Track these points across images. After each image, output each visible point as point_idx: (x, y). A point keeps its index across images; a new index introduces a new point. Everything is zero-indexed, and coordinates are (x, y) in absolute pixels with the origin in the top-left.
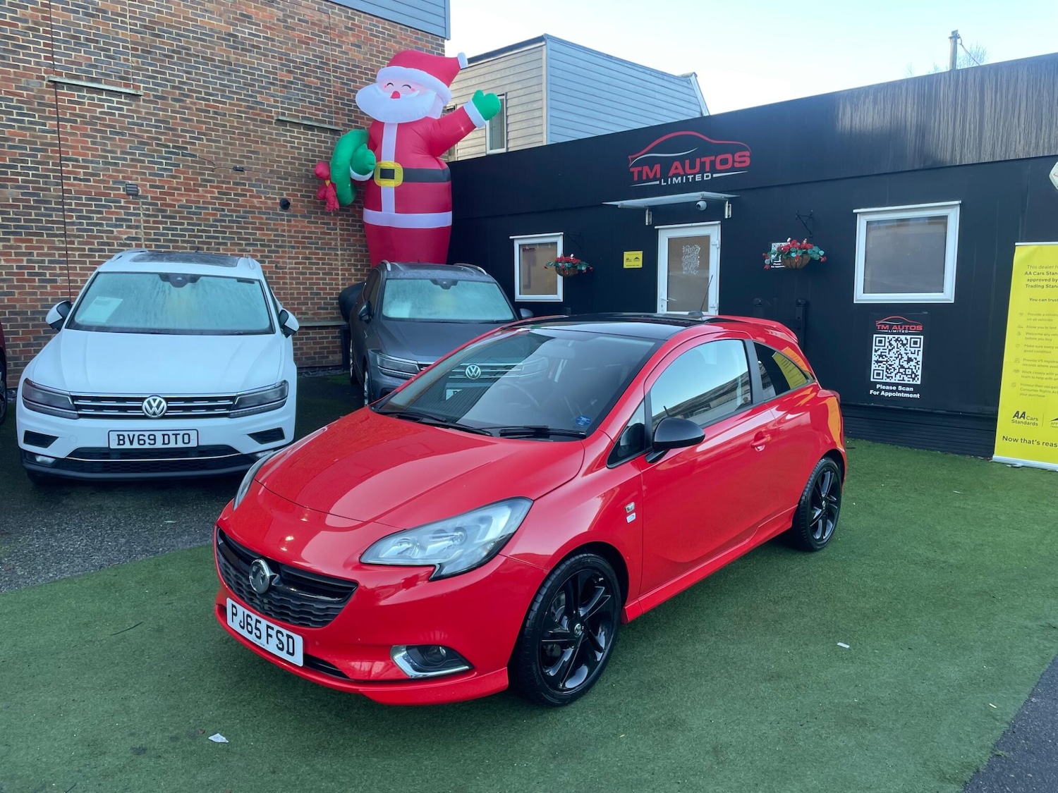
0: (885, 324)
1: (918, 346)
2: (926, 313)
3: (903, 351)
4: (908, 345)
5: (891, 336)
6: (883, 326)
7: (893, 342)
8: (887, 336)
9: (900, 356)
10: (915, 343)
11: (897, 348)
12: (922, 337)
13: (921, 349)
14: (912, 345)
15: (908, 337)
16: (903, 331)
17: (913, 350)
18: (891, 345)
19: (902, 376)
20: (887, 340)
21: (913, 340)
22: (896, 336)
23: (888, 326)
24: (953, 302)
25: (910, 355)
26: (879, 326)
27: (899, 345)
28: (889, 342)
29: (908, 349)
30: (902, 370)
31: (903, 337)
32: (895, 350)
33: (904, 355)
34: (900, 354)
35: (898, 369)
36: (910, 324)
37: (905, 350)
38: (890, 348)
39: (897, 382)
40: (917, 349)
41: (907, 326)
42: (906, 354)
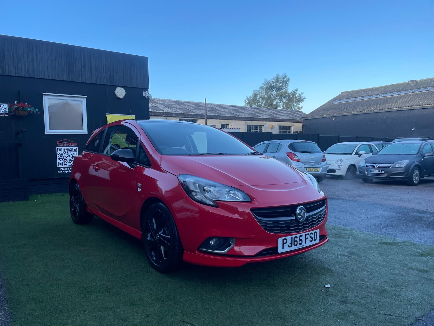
0: (61, 143)
1: (76, 151)
2: (78, 138)
3: (70, 154)
4: (72, 151)
5: (64, 148)
6: (60, 144)
7: (65, 150)
8: (62, 148)
9: (69, 156)
10: (75, 150)
11: (68, 152)
12: (77, 147)
13: (77, 152)
14: (74, 151)
15: (72, 148)
16: (69, 146)
17: (74, 153)
18: (64, 151)
19: (71, 164)
20: (63, 149)
21: (73, 149)
22: (67, 148)
23: (62, 144)
24: (87, 134)
25: (73, 155)
26: (58, 144)
27: (68, 151)
28: (64, 150)
29: (72, 152)
30: (70, 161)
31: (69, 148)
32: (67, 153)
33: (71, 155)
34: (69, 155)
35: (69, 161)
36: (72, 142)
37: (71, 153)
38: (64, 152)
39: (69, 166)
40: (76, 152)
41: (71, 143)
42: (72, 154)
